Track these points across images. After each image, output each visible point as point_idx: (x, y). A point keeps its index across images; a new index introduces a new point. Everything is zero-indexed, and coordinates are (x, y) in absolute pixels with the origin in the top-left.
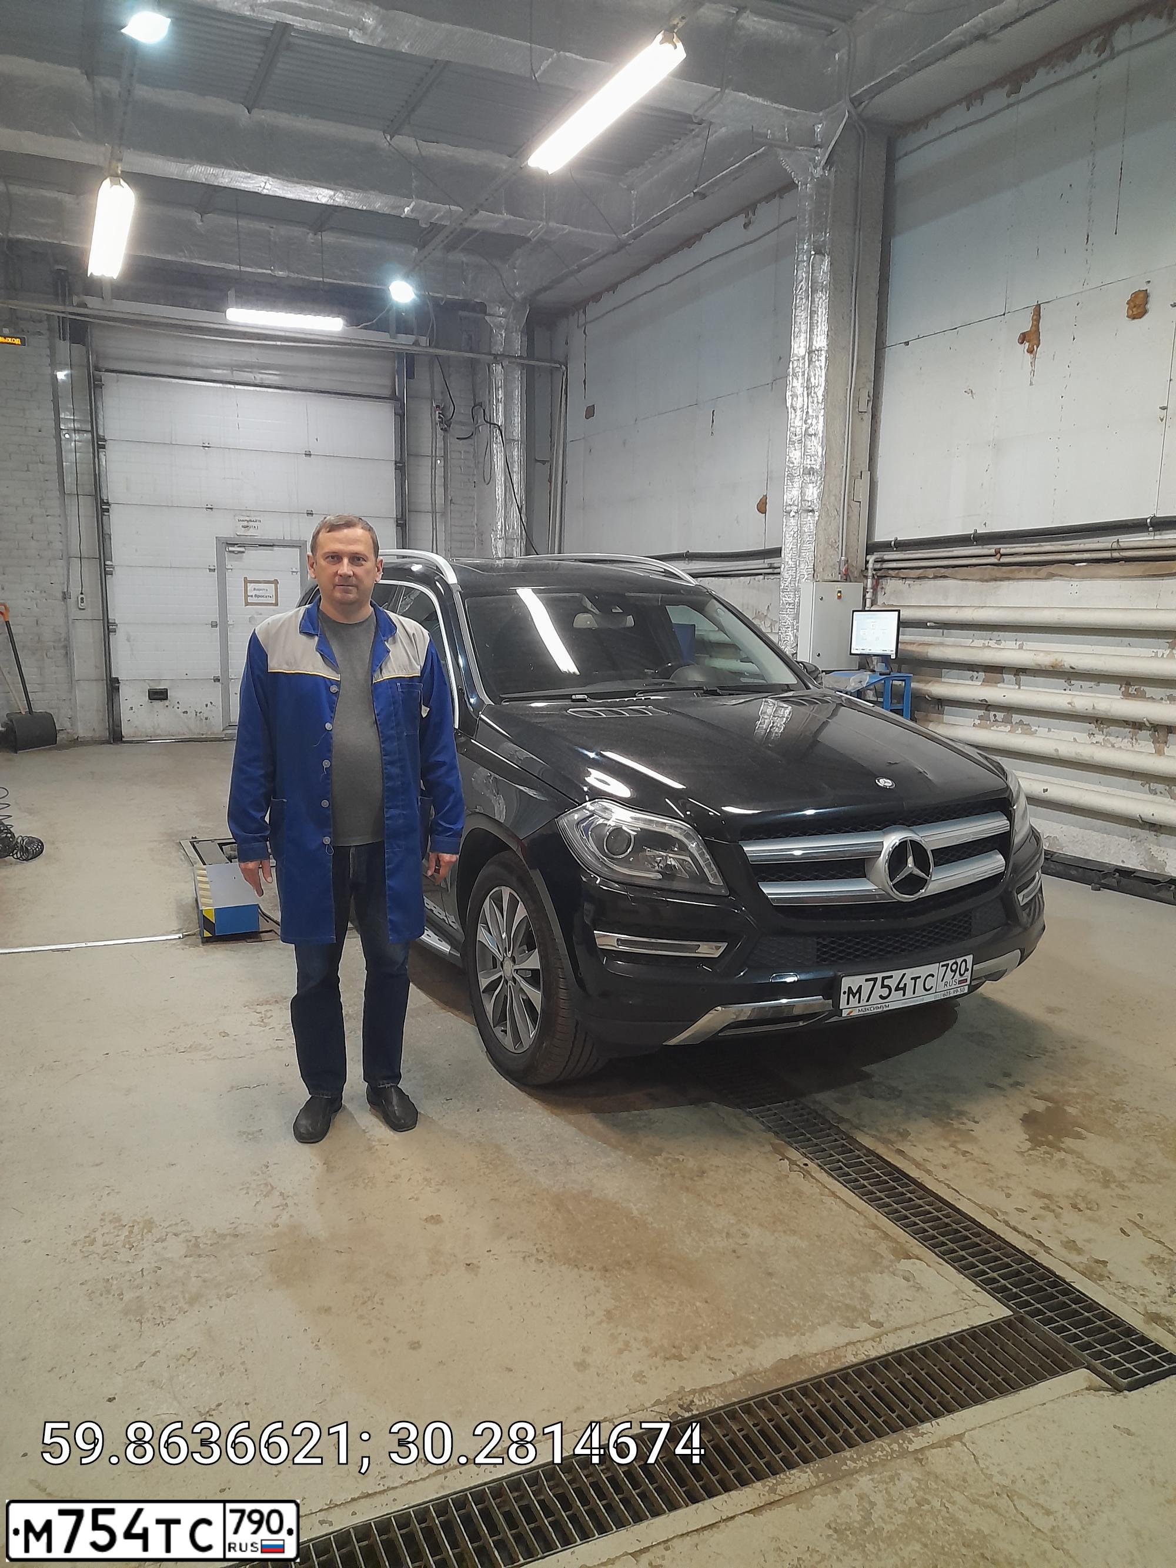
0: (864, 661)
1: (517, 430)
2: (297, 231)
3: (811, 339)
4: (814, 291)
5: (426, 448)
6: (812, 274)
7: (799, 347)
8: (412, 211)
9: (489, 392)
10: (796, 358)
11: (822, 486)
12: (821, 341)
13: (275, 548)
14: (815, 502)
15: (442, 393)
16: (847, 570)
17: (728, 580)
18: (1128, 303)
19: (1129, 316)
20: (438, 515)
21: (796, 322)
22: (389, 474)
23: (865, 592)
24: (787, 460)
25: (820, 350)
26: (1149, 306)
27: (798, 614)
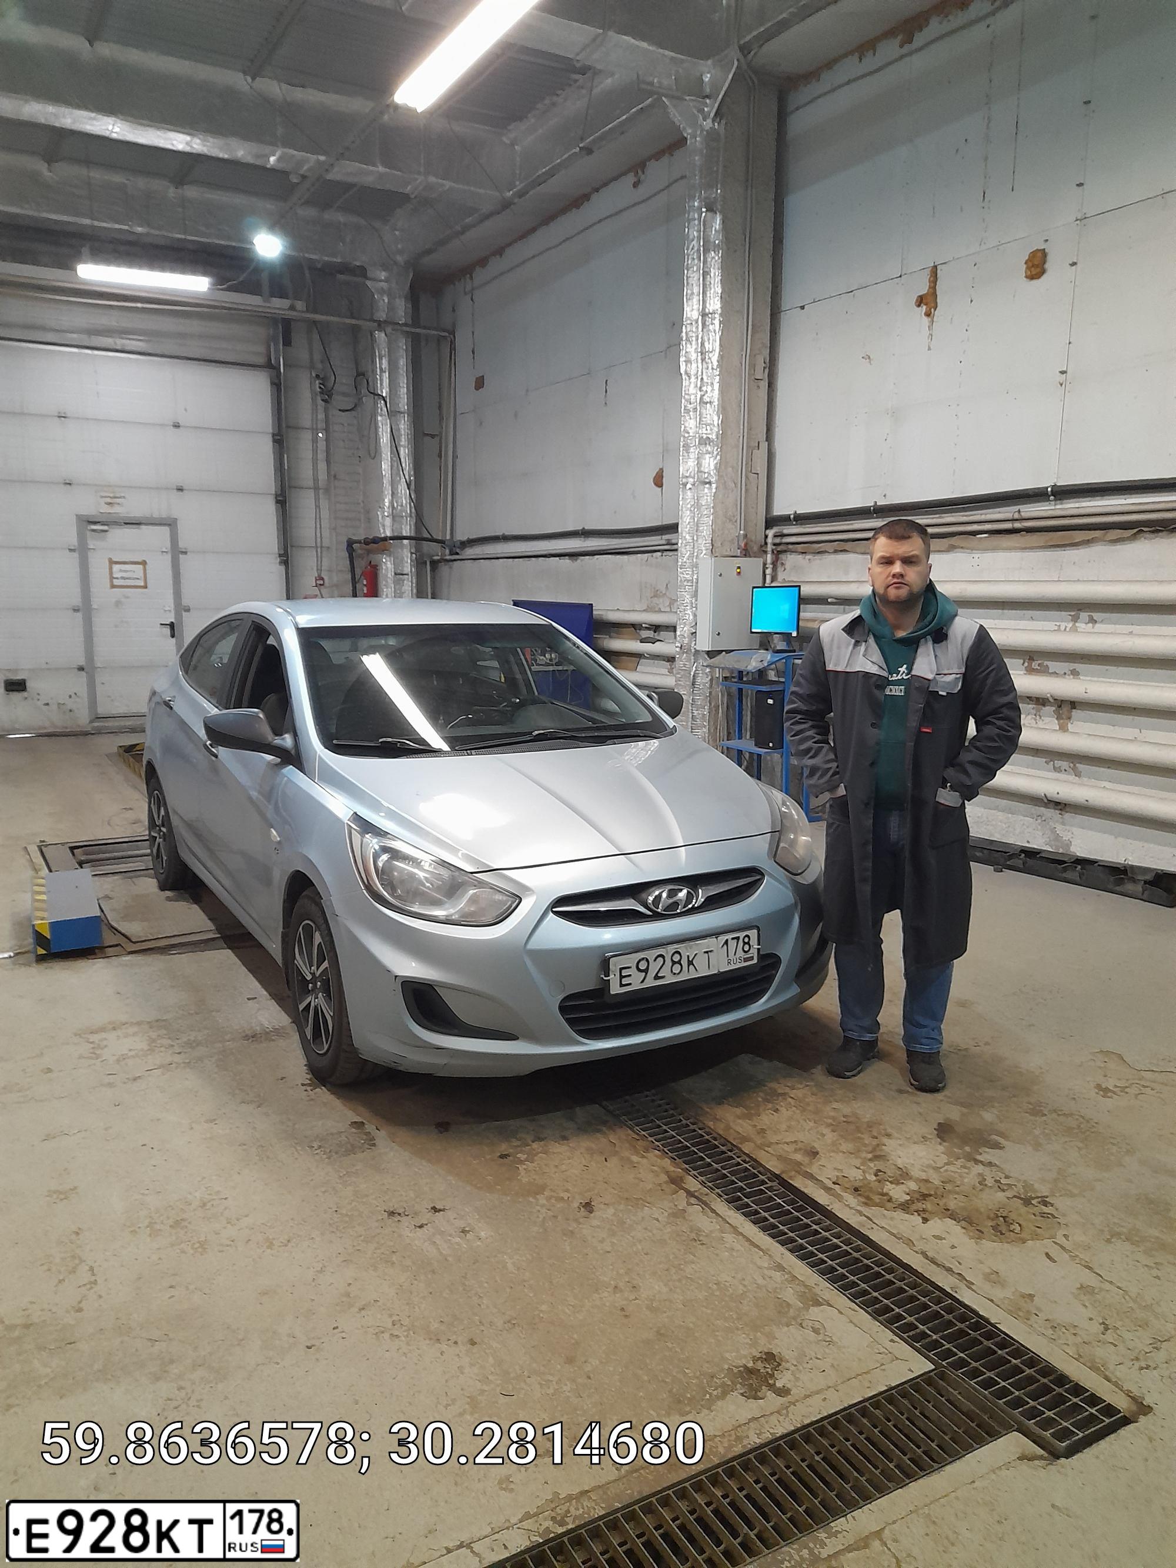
0: (765, 640)
1: (403, 402)
2: (157, 185)
3: (704, 302)
4: (706, 251)
5: (306, 420)
6: (704, 231)
7: (691, 311)
8: (279, 160)
9: (373, 362)
10: (689, 322)
11: (719, 457)
12: (715, 304)
13: (143, 527)
14: (712, 473)
15: (322, 362)
16: (746, 545)
17: (626, 557)
18: (1026, 263)
19: (1026, 277)
20: (321, 491)
21: (688, 283)
22: (266, 447)
23: (765, 568)
24: (682, 429)
25: (714, 313)
26: (1046, 266)
27: (696, 591)
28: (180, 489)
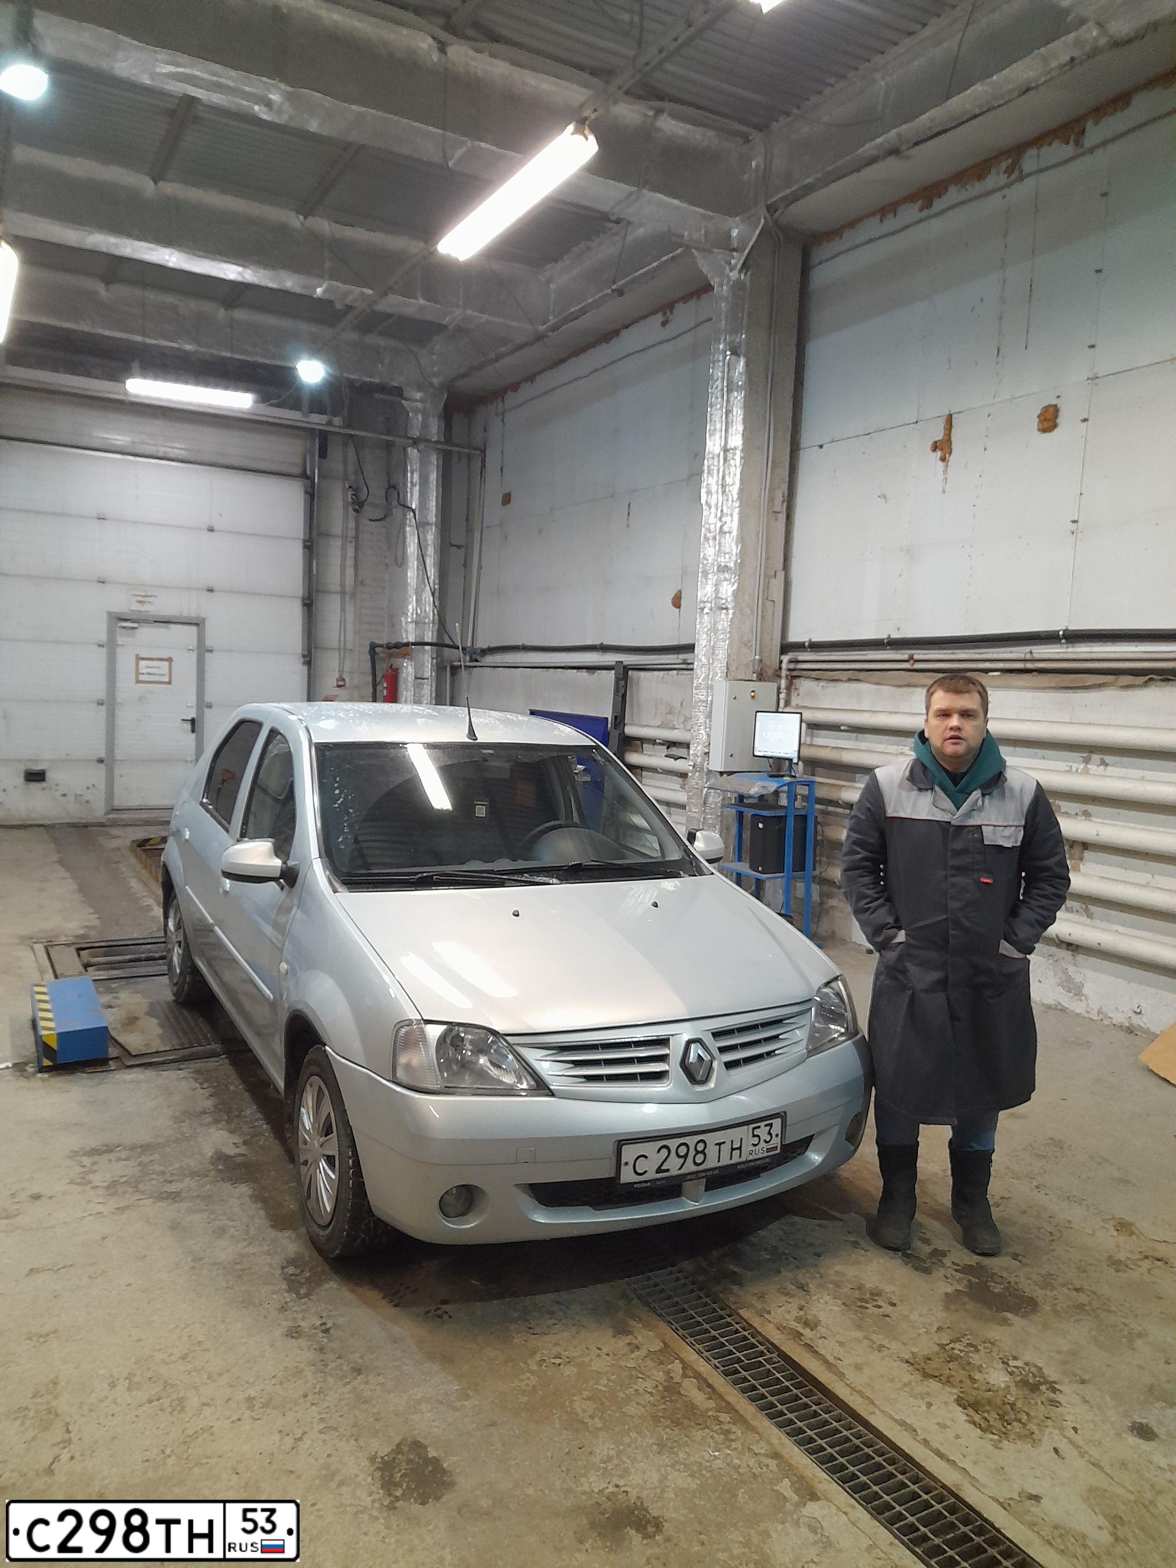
0: (778, 766)
1: (432, 516)
2: (207, 307)
3: (726, 438)
4: (730, 391)
5: (337, 528)
6: (728, 373)
7: (713, 445)
8: (325, 292)
9: (404, 476)
10: (711, 456)
11: (736, 585)
12: (736, 440)
13: (172, 626)
14: (729, 600)
15: (356, 473)
16: (761, 669)
17: (642, 673)
18: (1039, 417)
19: (1039, 430)
20: (347, 597)
21: (711, 421)
22: (296, 553)
23: (779, 693)
24: (701, 557)
25: (735, 449)
26: (1058, 421)
27: (711, 712)
28: (211, 590)
